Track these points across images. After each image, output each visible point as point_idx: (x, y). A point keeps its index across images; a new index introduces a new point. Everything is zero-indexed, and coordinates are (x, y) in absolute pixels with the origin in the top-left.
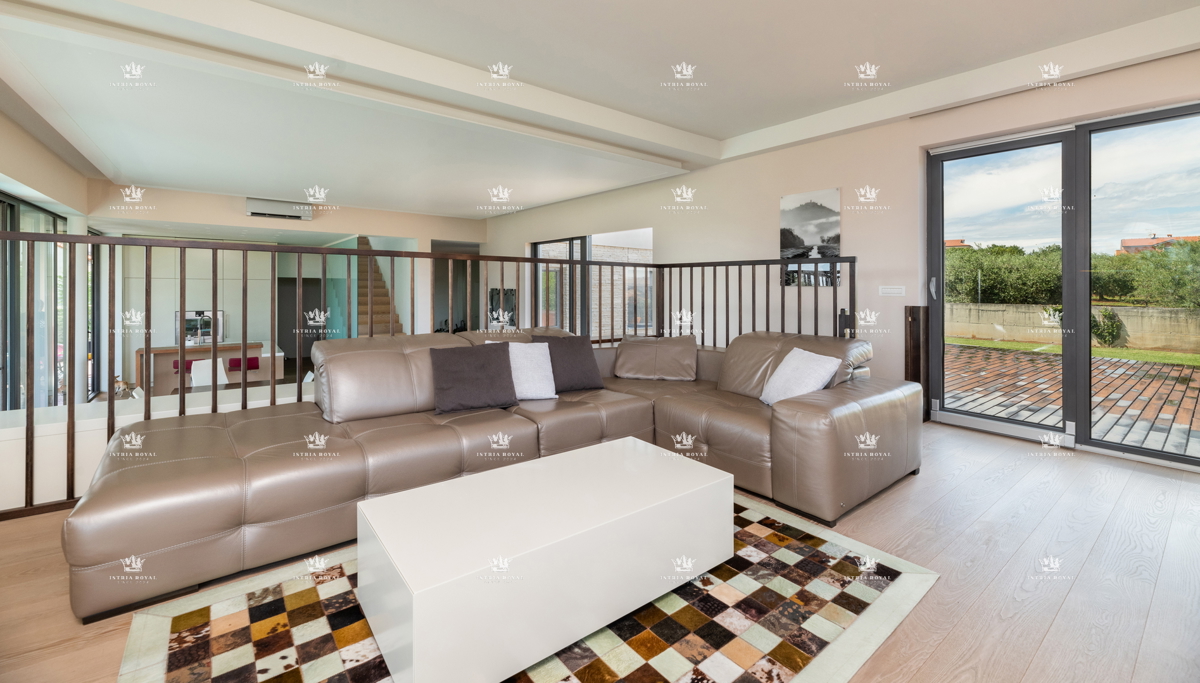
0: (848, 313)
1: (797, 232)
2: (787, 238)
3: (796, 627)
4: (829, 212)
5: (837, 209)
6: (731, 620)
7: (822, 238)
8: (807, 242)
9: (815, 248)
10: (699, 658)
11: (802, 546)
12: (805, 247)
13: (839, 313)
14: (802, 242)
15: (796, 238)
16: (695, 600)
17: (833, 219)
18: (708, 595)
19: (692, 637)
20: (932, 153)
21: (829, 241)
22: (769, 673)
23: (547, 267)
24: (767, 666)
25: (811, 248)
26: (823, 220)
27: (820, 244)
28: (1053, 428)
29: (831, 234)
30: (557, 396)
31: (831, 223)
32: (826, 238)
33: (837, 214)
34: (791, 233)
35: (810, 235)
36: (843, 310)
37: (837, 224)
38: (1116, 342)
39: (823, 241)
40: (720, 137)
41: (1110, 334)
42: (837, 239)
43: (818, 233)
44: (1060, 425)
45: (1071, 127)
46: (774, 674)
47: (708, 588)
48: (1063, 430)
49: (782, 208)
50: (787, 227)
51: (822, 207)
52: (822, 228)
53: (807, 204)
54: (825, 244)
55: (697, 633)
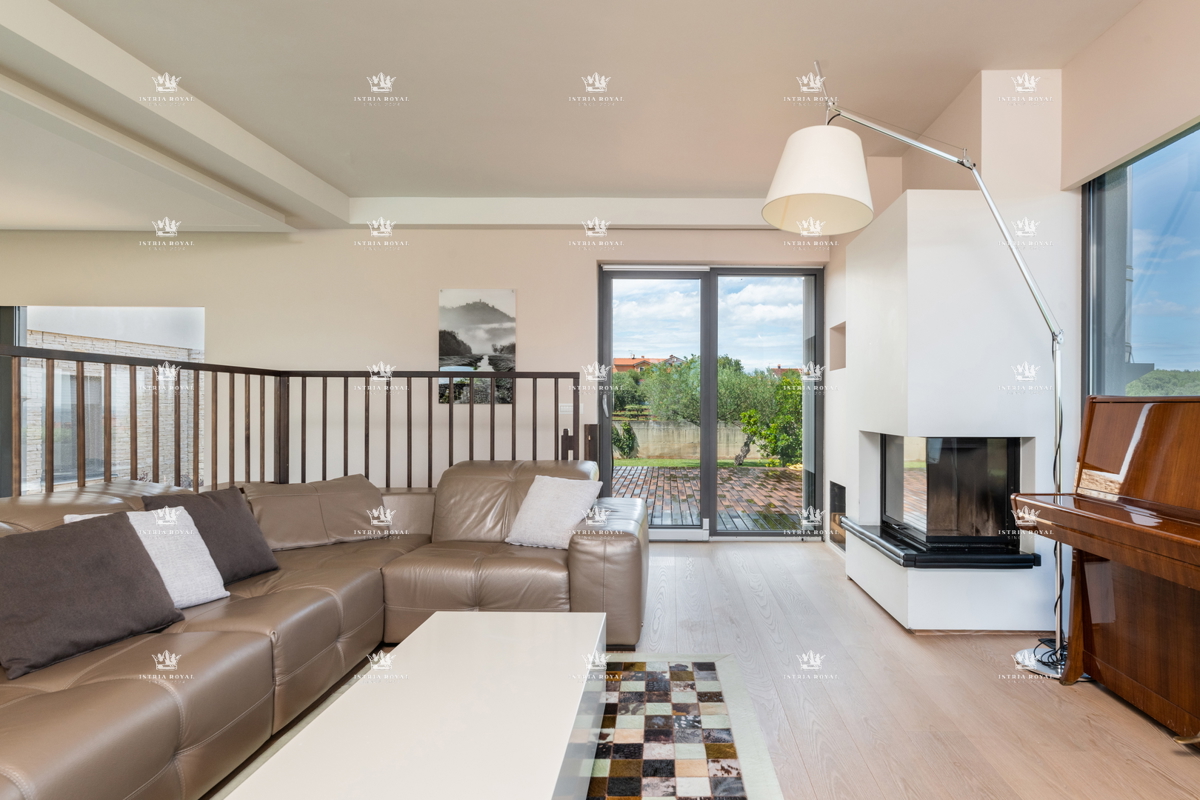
0: (571, 433)
1: (462, 336)
2: (449, 346)
3: (699, 732)
4: (503, 317)
5: (512, 314)
6: (654, 751)
7: (493, 346)
8: (476, 350)
9: (486, 358)
10: (671, 790)
11: (633, 674)
12: (473, 356)
13: (561, 433)
14: (468, 350)
15: (460, 343)
16: (612, 754)
17: (507, 325)
18: (615, 745)
19: (645, 781)
20: (606, 268)
21: (502, 350)
22: (723, 768)
23: (81, 370)
24: (718, 766)
25: (480, 359)
26: (495, 325)
27: (492, 353)
28: (693, 527)
29: (505, 342)
30: (228, 593)
31: (505, 330)
32: (499, 347)
33: (512, 320)
34: (454, 337)
35: (479, 341)
36: (566, 431)
37: (512, 331)
38: (632, 453)
39: (495, 350)
40: (350, 190)
41: (628, 446)
42: (512, 349)
43: (489, 340)
44: (696, 522)
45: (706, 268)
46: (726, 767)
47: (609, 739)
48: (700, 527)
49: (441, 304)
50: (449, 329)
51: (493, 310)
52: (493, 333)
53: (475, 304)
54: (497, 354)
55: (646, 775)
